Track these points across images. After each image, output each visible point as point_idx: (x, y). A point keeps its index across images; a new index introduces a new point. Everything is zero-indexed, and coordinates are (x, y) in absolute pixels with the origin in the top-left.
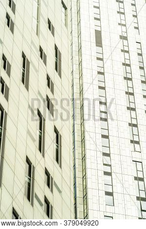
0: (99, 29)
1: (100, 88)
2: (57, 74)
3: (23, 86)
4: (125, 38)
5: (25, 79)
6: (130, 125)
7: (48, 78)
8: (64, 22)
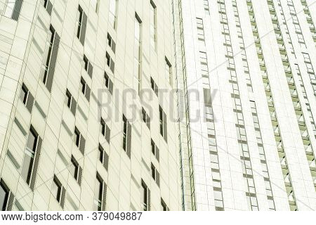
0: (207, 87)
1: (212, 152)
2: (162, 138)
3: (124, 154)
4: (237, 97)
5: (126, 145)
6: (247, 194)
7: (153, 144)
8: (169, 80)
